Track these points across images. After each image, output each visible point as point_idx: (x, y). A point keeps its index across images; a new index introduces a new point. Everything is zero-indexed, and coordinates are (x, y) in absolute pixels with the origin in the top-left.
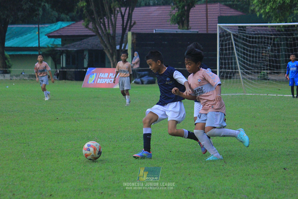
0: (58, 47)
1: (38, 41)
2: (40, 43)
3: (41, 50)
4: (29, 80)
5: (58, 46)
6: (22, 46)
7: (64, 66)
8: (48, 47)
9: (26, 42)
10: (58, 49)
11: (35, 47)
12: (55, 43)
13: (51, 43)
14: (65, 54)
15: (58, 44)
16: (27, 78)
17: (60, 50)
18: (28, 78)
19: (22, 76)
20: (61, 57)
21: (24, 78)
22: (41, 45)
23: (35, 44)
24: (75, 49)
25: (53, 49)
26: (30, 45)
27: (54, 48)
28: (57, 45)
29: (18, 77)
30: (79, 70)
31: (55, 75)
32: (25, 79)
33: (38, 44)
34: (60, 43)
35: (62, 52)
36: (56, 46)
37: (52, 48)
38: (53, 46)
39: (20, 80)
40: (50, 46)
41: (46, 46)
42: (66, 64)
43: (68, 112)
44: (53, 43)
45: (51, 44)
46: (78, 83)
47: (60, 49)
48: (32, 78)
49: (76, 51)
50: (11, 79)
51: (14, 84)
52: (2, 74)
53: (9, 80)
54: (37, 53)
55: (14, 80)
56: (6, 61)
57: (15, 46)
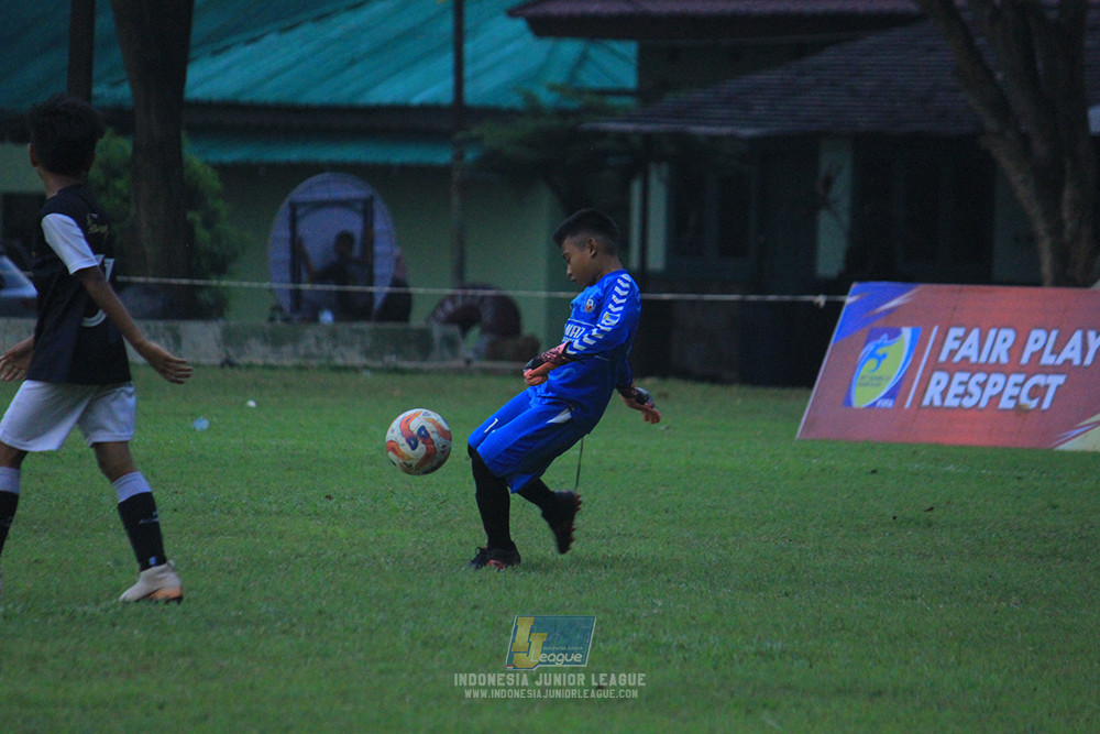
0: (610, 113)
1: (448, 60)
2: (468, 72)
3: (476, 131)
4: (374, 370)
5: (614, 101)
6: (317, 96)
7: (656, 261)
8: (535, 110)
9: (352, 63)
10: (612, 126)
11: (424, 109)
12: (589, 79)
13: (557, 76)
14: (665, 169)
15: (607, 83)
16: (356, 358)
17: (623, 137)
18: (368, 353)
19: (318, 340)
20: (636, 188)
21: (330, 357)
22: (475, 93)
23: (428, 85)
24: (749, 132)
25: (571, 121)
26: (388, 92)
27: (576, 113)
28: (603, 93)
29: (287, 349)
30: (772, 298)
32: (339, 361)
33: (449, 82)
34: (629, 79)
35: (639, 156)
36: (597, 101)
37: (563, 113)
38: (573, 104)
39: (300, 368)
40: (546, 98)
41: (515, 101)
42: (675, 246)
43: (684, 639)
44: (573, 76)
45: (553, 88)
46: (767, 400)
47: (629, 127)
48: (391, 360)
49: (752, 141)
50: (228, 363)
51: (251, 404)
52: (161, 324)
53: (213, 366)
54: (442, 157)
55: (250, 366)
56: (194, 216)
57: (269, 94)
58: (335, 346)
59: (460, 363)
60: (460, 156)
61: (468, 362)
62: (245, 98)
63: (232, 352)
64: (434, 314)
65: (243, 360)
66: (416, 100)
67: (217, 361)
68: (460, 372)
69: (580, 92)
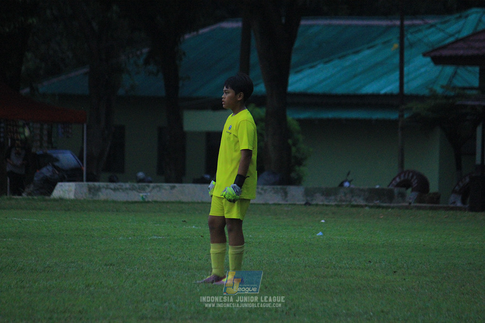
0: (468, 97)
1: (397, 74)
2: (405, 80)
3: (409, 105)
4: (369, 206)
5: (469, 92)
6: (340, 90)
8: (434, 96)
9: (355, 76)
10: (469, 102)
11: (386, 95)
12: (458, 83)
13: (444, 82)
15: (466, 85)
16: (361, 201)
17: (474, 108)
18: (367, 199)
21: (350, 201)
22: (407, 90)
23: (388, 85)
25: (451, 101)
26: (369, 89)
27: (453, 98)
28: (464, 89)
31: (454, 192)
32: (354, 203)
33: (397, 84)
35: (481, 115)
36: (462, 92)
37: (446, 97)
39: (337, 206)
40: (439, 90)
41: (426, 92)
44: (450, 81)
45: (442, 87)
47: (475, 103)
48: (378, 203)
50: (307, 204)
51: (323, 221)
52: (279, 187)
53: (301, 205)
54: (394, 116)
55: (317, 205)
56: (290, 141)
57: (319, 89)
58: (353, 197)
59: (407, 204)
60: (401, 116)
61: (410, 203)
62: (310, 91)
63: (309, 198)
64: (391, 183)
65: (314, 202)
66: (383, 92)
67: (304, 203)
68: (407, 208)
69: (454, 88)
